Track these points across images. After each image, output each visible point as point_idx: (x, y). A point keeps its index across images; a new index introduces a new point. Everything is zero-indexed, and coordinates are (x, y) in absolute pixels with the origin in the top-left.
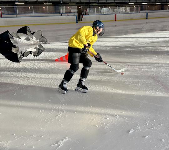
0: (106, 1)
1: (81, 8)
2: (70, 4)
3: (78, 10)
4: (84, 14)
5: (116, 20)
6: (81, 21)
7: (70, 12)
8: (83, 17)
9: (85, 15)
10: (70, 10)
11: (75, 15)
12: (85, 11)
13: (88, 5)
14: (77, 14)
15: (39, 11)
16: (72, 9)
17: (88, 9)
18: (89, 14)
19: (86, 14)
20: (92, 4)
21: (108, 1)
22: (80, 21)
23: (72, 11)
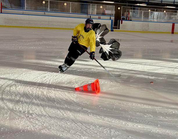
0: (160, 2)
1: (121, 9)
2: (104, 2)
3: (116, 12)
4: (124, 19)
5: (173, 33)
6: (119, 28)
7: (104, 14)
8: (122, 23)
9: (126, 20)
10: (104, 11)
11: (110, 19)
12: (126, 13)
13: (131, 6)
14: (113, 18)
15: (57, 8)
16: (106, 9)
17: (131, 11)
18: (133, 19)
19: (128, 19)
20: (138, 4)
21: (163, 2)
22: (116, 28)
23: (107, 12)
